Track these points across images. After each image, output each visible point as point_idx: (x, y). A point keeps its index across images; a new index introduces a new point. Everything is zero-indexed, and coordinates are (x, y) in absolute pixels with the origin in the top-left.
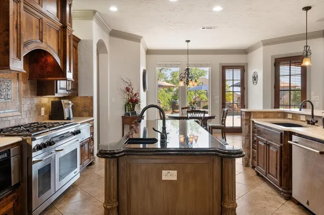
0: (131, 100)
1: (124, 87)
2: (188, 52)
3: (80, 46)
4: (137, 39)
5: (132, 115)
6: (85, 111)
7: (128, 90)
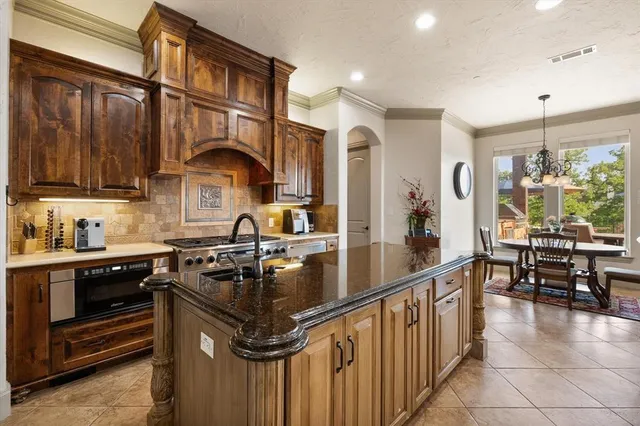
0: (417, 212)
1: (407, 191)
2: (544, 123)
3: (327, 139)
4: (436, 115)
5: (416, 234)
6: (329, 224)
7: (413, 195)
